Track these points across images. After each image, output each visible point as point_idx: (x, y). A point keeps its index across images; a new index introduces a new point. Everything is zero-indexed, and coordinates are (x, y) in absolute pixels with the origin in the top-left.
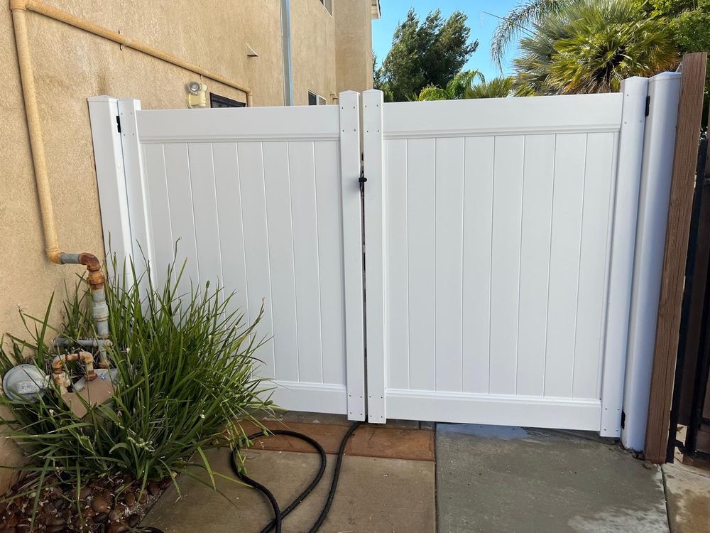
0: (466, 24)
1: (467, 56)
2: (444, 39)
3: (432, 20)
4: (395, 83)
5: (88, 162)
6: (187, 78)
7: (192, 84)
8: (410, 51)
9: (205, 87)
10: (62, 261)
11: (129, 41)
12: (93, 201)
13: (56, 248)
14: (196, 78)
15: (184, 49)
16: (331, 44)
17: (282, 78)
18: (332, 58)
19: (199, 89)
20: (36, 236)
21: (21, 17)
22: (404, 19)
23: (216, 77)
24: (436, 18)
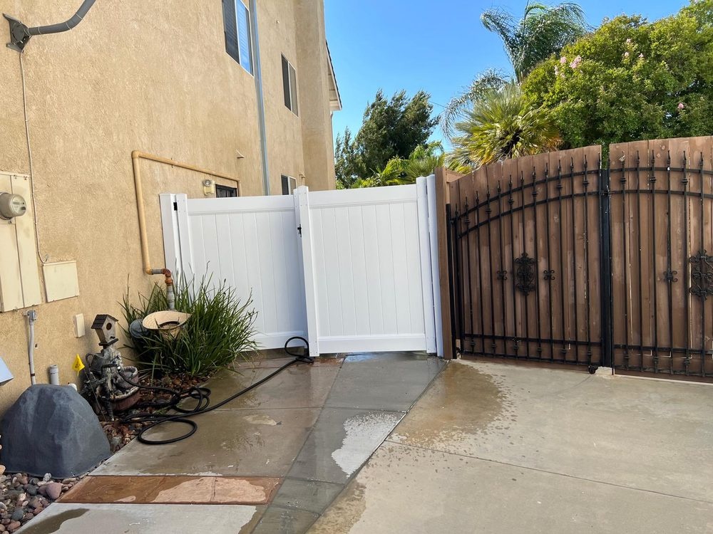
0: (429, 102)
1: (431, 129)
2: (410, 115)
3: (398, 100)
4: (367, 155)
5: (159, 226)
6: (203, 177)
7: (206, 181)
8: (380, 127)
9: (213, 182)
10: (152, 273)
11: (176, 163)
12: (161, 246)
13: (149, 267)
14: (208, 177)
15: (201, 161)
16: (299, 137)
17: (261, 168)
18: (300, 147)
19: (210, 183)
20: (140, 260)
21: (137, 161)
22: (373, 100)
23: (219, 174)
24: (401, 98)
